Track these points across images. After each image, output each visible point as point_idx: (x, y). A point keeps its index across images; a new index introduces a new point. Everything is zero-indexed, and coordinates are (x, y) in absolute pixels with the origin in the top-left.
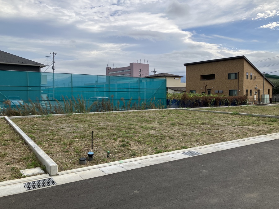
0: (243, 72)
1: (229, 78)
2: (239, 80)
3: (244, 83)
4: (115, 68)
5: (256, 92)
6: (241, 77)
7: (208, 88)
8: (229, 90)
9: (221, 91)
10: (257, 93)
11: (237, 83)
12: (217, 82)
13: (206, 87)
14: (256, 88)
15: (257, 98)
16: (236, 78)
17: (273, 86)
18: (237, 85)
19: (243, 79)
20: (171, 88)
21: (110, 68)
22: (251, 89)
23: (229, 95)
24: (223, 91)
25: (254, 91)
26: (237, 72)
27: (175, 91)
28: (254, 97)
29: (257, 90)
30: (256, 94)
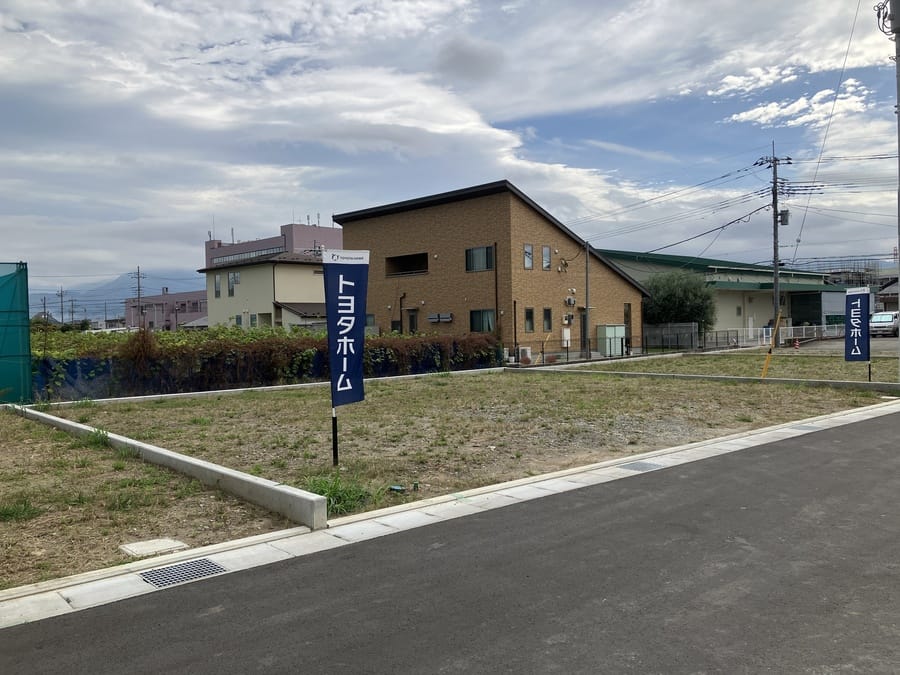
0: (509, 241)
1: (469, 267)
2: (499, 273)
3: (514, 284)
4: (236, 243)
5: (570, 318)
6: (502, 263)
7: (409, 305)
8: (472, 312)
9: (445, 317)
10: (576, 322)
11: (494, 285)
12: (434, 283)
13: (405, 302)
14: (569, 300)
15: (579, 337)
16: (489, 266)
17: (644, 295)
18: (494, 291)
19: (510, 269)
20: (292, 307)
21: (220, 244)
22: (546, 306)
23: (472, 329)
24: (452, 315)
25: (559, 314)
26: (492, 244)
27: (303, 317)
28: (561, 333)
29: (575, 309)
30: (569, 324)
